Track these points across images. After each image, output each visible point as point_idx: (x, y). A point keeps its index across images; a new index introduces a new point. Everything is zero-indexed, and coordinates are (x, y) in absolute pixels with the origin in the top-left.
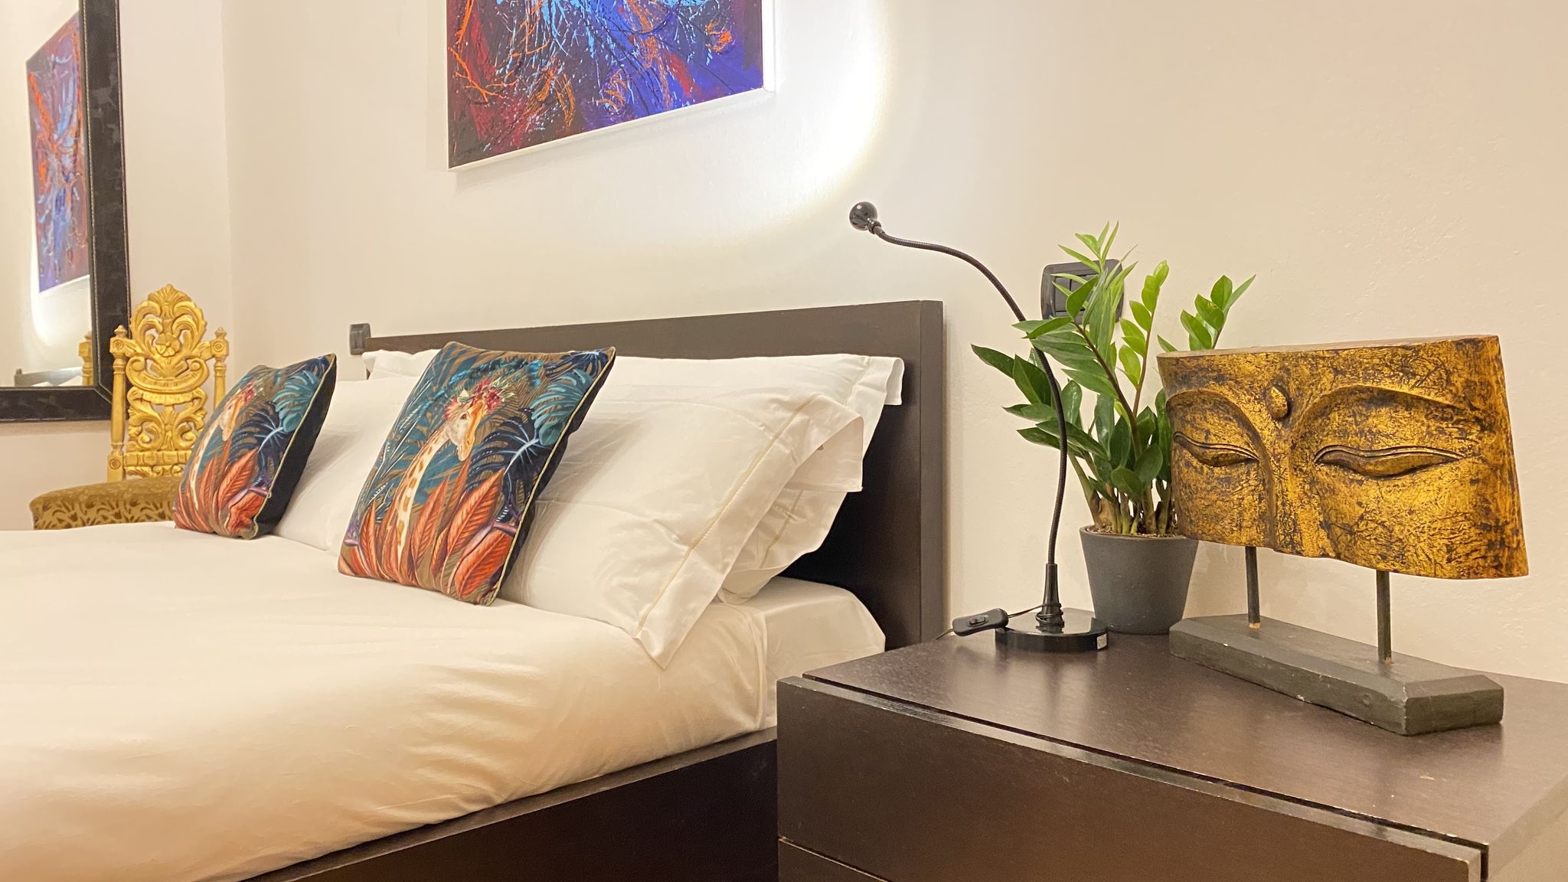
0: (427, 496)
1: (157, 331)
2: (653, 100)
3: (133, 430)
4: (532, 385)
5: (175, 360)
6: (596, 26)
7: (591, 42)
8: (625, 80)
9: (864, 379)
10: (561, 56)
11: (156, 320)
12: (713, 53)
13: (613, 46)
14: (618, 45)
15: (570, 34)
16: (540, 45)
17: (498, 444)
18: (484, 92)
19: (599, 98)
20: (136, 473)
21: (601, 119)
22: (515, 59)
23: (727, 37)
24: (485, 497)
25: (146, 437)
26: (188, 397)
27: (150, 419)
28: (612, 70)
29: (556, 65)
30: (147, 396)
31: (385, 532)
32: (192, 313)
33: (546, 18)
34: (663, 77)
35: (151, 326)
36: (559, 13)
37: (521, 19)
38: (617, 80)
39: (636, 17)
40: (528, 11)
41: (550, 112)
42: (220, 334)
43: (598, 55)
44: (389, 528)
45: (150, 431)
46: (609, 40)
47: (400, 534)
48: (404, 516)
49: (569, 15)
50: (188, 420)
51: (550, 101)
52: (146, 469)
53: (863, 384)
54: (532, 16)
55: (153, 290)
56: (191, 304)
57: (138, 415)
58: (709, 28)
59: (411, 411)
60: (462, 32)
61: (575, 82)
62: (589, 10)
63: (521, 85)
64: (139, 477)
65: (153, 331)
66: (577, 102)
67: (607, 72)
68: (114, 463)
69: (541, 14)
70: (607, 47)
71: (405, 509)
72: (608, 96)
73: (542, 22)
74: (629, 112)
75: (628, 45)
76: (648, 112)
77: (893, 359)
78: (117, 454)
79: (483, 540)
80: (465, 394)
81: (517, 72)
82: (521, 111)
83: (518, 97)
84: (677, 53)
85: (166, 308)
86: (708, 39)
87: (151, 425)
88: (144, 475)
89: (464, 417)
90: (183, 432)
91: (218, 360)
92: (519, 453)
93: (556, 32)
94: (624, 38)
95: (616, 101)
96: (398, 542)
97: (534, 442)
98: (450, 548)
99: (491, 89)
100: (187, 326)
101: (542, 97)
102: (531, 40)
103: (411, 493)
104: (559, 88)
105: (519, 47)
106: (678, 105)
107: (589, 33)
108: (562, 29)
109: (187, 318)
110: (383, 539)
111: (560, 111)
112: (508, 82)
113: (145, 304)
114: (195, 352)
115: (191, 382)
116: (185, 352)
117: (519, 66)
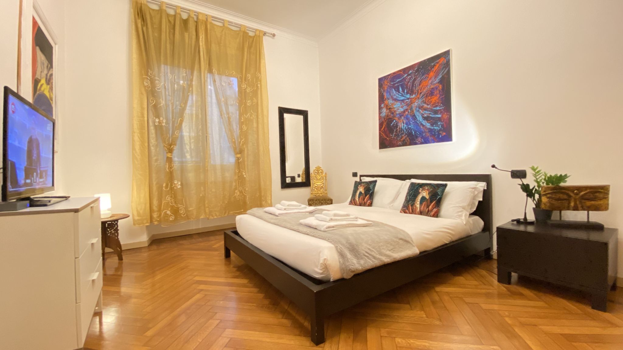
0: (422, 203)
1: (317, 173)
2: (428, 142)
3: (314, 189)
4: (435, 188)
5: (319, 177)
6: (414, 130)
7: (413, 132)
8: (421, 138)
9: (479, 185)
10: (406, 134)
11: (317, 171)
12: (442, 136)
13: (418, 133)
14: (420, 133)
15: (408, 131)
16: (401, 132)
17: (433, 197)
18: (388, 138)
19: (415, 141)
20: (315, 195)
21: (416, 144)
22: (395, 134)
23: (444, 134)
24: (434, 204)
25: (315, 189)
26: (322, 183)
27: (316, 187)
28: (418, 137)
29: (405, 135)
30: (316, 183)
31: (414, 208)
32: (322, 170)
33: (403, 128)
34: (430, 138)
35: (316, 172)
36: (406, 128)
37: (398, 128)
38: (419, 139)
39: (424, 130)
40: (398, 127)
41: (404, 143)
42: (326, 173)
43: (415, 134)
44: (415, 207)
45: (316, 189)
46: (418, 132)
47: (418, 208)
48: (418, 206)
49: (408, 128)
50: (322, 187)
51: (404, 141)
52: (316, 195)
53: (479, 186)
54: (400, 128)
55: (315, 167)
56: (322, 169)
57: (314, 186)
58: (441, 132)
59: (410, 191)
60: (382, 129)
61: (409, 139)
62: (413, 128)
63: (397, 138)
64: (315, 196)
65: (316, 173)
66: (410, 141)
67: (417, 137)
68: (311, 194)
69: (402, 128)
70: (417, 134)
71: (418, 204)
72: (417, 141)
73: (402, 129)
74: (422, 143)
75: (422, 133)
76: (427, 143)
77: (485, 183)
78: (312, 192)
79: (435, 210)
80: (421, 189)
81: (396, 136)
82: (397, 142)
83: (396, 140)
84: (433, 135)
85: (318, 170)
86: (440, 134)
87: (317, 188)
88: (316, 196)
89: (424, 192)
90: (321, 188)
91: (326, 177)
92: (438, 198)
93: (405, 130)
94: (421, 133)
95: (419, 141)
96: (417, 209)
97: (439, 197)
98: (430, 210)
99: (389, 138)
100: (321, 172)
101: (402, 140)
102: (399, 131)
103: (419, 203)
104: (406, 138)
105: (396, 132)
106: (434, 143)
107: (413, 131)
108: (407, 130)
109: (321, 171)
110: (414, 209)
111: (407, 143)
112: (394, 137)
113: (315, 169)
114: (323, 176)
115: (322, 181)
116: (321, 176)
117: (397, 135)
